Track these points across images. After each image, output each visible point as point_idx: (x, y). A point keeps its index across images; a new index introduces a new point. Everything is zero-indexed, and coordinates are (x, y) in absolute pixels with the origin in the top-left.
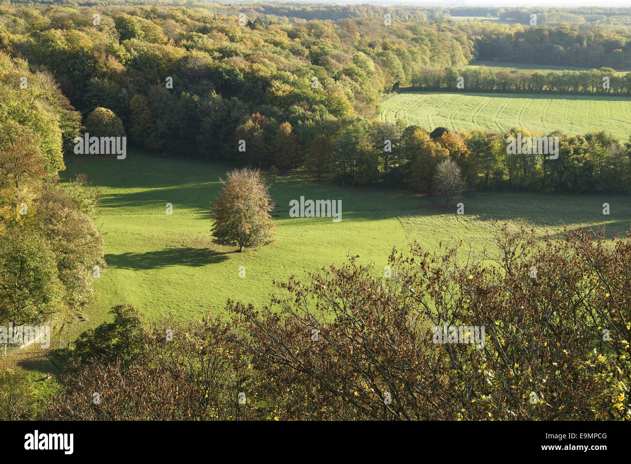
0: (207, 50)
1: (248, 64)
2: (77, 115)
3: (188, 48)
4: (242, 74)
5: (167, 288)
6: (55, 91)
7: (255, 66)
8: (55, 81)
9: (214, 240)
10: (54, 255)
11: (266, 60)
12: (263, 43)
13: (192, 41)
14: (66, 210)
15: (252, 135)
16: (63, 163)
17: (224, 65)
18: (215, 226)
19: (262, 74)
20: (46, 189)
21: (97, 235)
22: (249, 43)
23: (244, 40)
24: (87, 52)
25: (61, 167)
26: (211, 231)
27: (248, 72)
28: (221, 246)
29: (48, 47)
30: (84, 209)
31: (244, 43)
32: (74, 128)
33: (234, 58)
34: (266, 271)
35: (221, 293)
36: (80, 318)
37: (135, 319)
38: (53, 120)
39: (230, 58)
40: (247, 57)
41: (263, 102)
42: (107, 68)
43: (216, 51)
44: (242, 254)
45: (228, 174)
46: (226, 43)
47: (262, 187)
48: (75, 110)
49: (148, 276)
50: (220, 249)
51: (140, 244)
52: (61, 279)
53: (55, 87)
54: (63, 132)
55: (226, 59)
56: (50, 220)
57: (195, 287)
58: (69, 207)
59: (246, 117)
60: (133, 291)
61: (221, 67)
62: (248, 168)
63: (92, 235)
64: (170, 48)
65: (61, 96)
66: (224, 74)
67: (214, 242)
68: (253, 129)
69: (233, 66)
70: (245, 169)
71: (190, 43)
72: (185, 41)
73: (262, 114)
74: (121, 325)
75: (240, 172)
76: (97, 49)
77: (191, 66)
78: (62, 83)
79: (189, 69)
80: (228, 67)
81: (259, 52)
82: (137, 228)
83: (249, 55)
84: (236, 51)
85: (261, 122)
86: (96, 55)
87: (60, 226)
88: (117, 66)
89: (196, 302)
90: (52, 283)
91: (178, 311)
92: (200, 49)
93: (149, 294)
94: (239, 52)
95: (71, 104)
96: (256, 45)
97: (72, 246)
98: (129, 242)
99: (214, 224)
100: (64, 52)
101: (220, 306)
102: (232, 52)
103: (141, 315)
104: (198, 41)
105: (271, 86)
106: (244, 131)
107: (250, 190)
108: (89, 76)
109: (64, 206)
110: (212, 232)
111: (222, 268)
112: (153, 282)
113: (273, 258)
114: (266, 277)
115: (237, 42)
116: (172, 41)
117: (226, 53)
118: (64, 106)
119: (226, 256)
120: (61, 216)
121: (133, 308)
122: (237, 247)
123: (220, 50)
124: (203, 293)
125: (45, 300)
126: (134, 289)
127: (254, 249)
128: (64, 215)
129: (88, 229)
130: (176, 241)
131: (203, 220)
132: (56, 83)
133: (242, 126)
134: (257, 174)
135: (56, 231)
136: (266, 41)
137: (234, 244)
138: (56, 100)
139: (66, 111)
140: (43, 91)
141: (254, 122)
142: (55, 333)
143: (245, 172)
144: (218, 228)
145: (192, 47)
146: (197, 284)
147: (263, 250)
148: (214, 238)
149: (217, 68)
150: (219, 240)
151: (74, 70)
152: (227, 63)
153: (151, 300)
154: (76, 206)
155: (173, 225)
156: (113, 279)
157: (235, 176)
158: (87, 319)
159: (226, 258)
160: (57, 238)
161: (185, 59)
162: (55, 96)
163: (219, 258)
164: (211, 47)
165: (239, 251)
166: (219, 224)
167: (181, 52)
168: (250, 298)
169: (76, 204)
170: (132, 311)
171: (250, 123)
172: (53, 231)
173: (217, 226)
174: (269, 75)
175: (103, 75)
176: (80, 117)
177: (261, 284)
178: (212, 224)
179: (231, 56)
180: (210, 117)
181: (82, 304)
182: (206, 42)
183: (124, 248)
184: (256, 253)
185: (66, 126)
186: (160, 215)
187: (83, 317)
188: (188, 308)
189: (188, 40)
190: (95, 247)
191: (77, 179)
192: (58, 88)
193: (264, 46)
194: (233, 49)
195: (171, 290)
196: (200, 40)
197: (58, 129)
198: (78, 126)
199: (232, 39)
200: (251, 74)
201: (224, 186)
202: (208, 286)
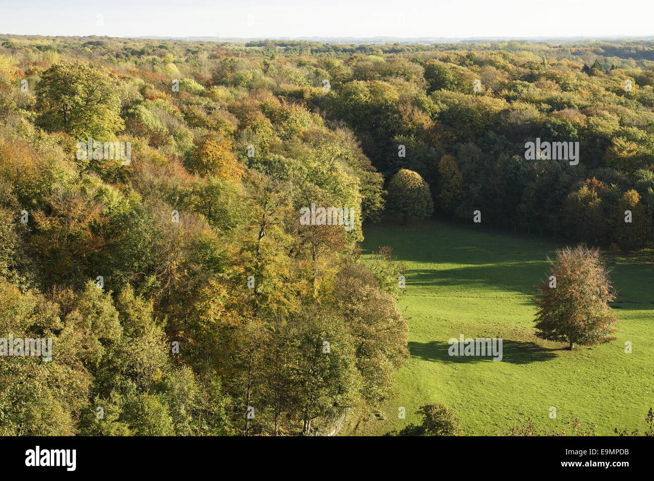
0: (531, 101)
1: (585, 117)
2: (378, 177)
3: (509, 99)
4: (576, 130)
5: (478, 388)
6: (356, 150)
7: (592, 120)
8: (356, 138)
9: (536, 332)
10: (353, 339)
11: (606, 113)
12: (603, 92)
13: (515, 91)
14: (367, 286)
15: (587, 204)
16: (361, 233)
17: (553, 119)
18: (540, 315)
19: (600, 129)
20: (346, 263)
21: (401, 319)
22: (585, 92)
23: (580, 89)
24: (391, 106)
25: (359, 238)
26: (534, 321)
27: (584, 127)
28: (546, 340)
29: (352, 100)
30: (387, 288)
31: (579, 92)
32: (375, 192)
33: (567, 110)
34: (605, 376)
35: (545, 400)
36: (378, 415)
37: (447, 424)
38: (353, 184)
39: (562, 111)
40: (583, 109)
41: (602, 164)
42: (413, 124)
43: (544, 102)
44: (572, 352)
45: (558, 252)
46: (556, 93)
47: (601, 270)
48: (377, 172)
49: (456, 372)
50: (545, 344)
51: (447, 333)
52: (359, 369)
53: (355, 146)
54: (364, 197)
55: (556, 112)
56: (350, 298)
57: (513, 390)
58: (371, 285)
59: (580, 182)
60: (438, 389)
61: (550, 122)
62: (584, 246)
63: (395, 318)
64: (487, 100)
65: (362, 155)
66: (552, 130)
67: (538, 335)
68: (588, 198)
69: (565, 121)
70: (580, 248)
71: (512, 93)
72: (506, 91)
73: (600, 179)
74: (431, 429)
75: (573, 249)
76: (403, 101)
77: (513, 120)
78: (364, 141)
79: (510, 124)
80: (559, 122)
81: (598, 103)
82: (444, 312)
83: (585, 107)
84: (569, 103)
85: (598, 189)
86: (401, 108)
87: (360, 306)
88: (425, 121)
89: (515, 408)
90: (350, 372)
91: (492, 417)
92: (525, 100)
93: (457, 393)
94: (573, 103)
95: (373, 164)
96: (595, 95)
97: (372, 329)
98: (433, 329)
99: (539, 313)
100: (367, 106)
101: (545, 416)
102: (564, 103)
103: (455, 419)
104: (522, 90)
105: (612, 145)
106: (577, 200)
107: (586, 273)
108: (393, 133)
109: (365, 283)
110: (535, 324)
111: (548, 368)
112: (462, 380)
113: (612, 360)
114: (604, 384)
115: (571, 91)
116: (490, 91)
117: (556, 105)
118: (364, 167)
119: (553, 354)
120: (361, 294)
121: (445, 410)
122: (567, 344)
123: (549, 101)
124: (523, 398)
125: (341, 390)
126: (439, 386)
127: (589, 347)
128: (365, 293)
129: (391, 311)
130: (490, 331)
131: (523, 307)
132: (357, 141)
133: (574, 193)
134: (596, 254)
135: (355, 311)
136: (607, 89)
137: (563, 340)
138: (356, 160)
139: (366, 173)
140: (344, 151)
141: (589, 189)
142: (349, 431)
143: (580, 251)
144: (543, 318)
145: (515, 98)
146: (516, 385)
147: (600, 349)
148: (538, 330)
149: (544, 124)
150: (544, 334)
151: (378, 126)
152: (558, 116)
153: (460, 402)
154: (377, 283)
155: (486, 312)
156: (415, 372)
157: (567, 255)
158: (385, 418)
159: (553, 356)
160: (357, 320)
161: (506, 112)
162: (356, 155)
163: (544, 355)
164: (538, 98)
165: (569, 349)
166: (545, 314)
167: (500, 104)
168: (583, 409)
169: (379, 282)
170: (444, 414)
171: (585, 190)
172: (352, 311)
173: (542, 316)
174: (610, 131)
175: (409, 132)
176: (381, 179)
177: (597, 394)
178: (536, 312)
179: (563, 108)
180: (534, 181)
181: (382, 399)
182: (532, 93)
183: (429, 336)
184: (590, 351)
185: (366, 190)
186: (470, 299)
187: (381, 414)
188: (505, 414)
189: (509, 90)
190: (398, 332)
191: (381, 252)
192: (359, 146)
193: (604, 96)
194: (565, 100)
195: (484, 390)
196: (525, 91)
197: (357, 194)
198: (379, 190)
199: (564, 88)
200: (588, 129)
201: (552, 267)
202: (529, 390)
